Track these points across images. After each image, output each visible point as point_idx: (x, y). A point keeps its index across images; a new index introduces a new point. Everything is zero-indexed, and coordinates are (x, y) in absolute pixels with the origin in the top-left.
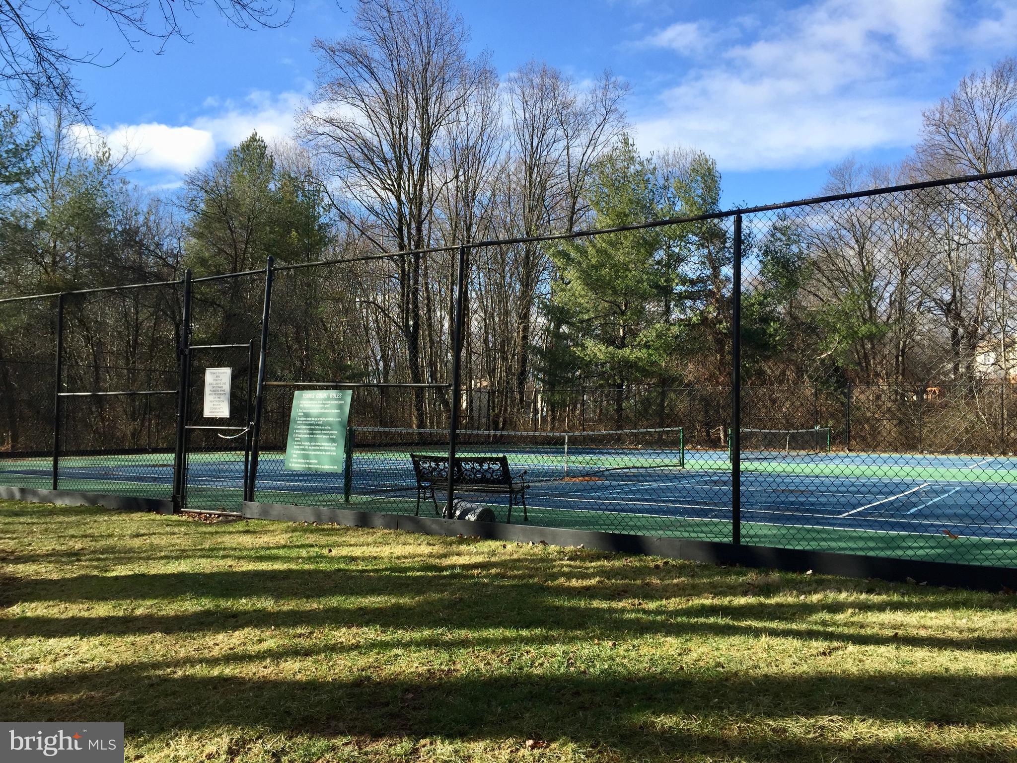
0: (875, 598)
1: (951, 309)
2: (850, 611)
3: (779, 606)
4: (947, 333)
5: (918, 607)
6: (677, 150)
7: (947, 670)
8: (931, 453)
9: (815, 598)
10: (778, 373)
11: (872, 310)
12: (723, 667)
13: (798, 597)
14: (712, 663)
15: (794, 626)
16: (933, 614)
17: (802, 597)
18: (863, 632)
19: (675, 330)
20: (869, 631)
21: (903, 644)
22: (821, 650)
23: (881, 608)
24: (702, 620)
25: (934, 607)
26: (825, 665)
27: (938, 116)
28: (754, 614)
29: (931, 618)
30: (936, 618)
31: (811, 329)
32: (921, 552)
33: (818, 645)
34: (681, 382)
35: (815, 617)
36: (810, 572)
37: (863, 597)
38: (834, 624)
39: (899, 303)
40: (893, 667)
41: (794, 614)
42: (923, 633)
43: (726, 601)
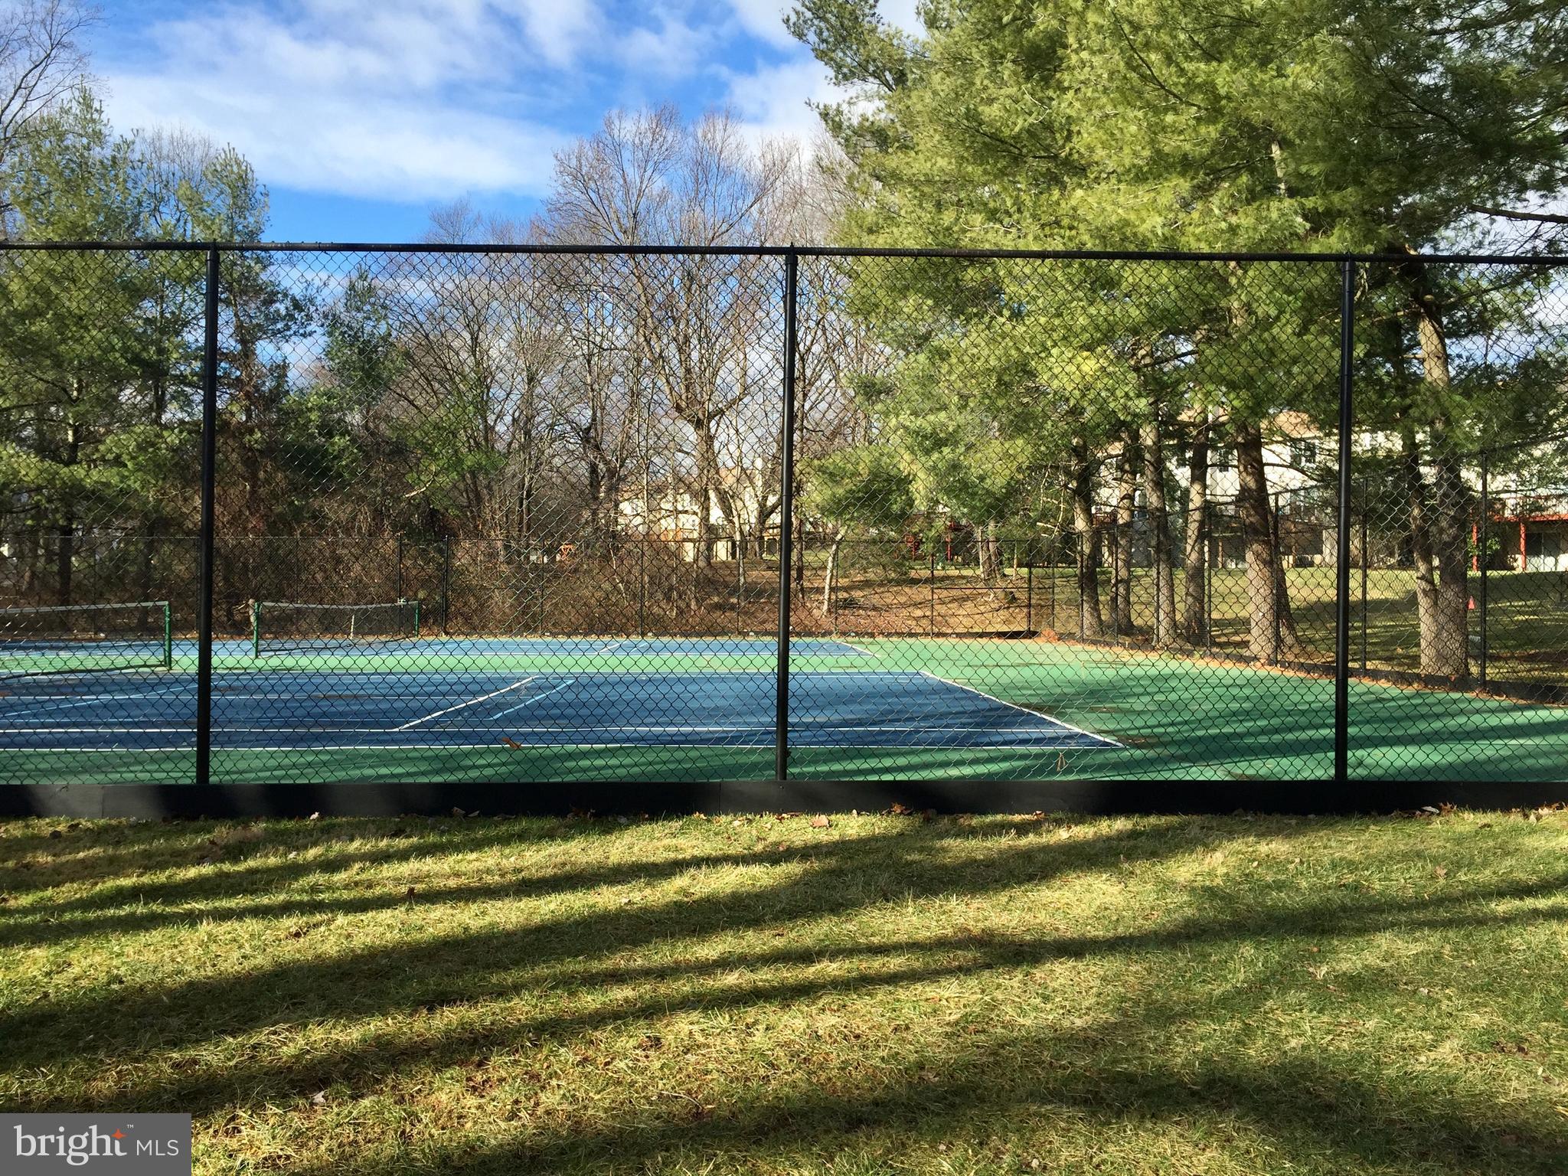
0: (402, 843)
1: (589, 437)
2: (357, 866)
3: (252, 872)
4: (583, 468)
5: (458, 848)
6: (177, 134)
7: (466, 929)
8: (554, 635)
9: (312, 853)
10: (343, 517)
11: (489, 429)
12: (121, 982)
13: (286, 855)
14: (103, 978)
15: (265, 900)
16: (474, 856)
17: (292, 856)
18: (369, 894)
19: (172, 438)
20: (378, 891)
21: (417, 903)
22: (293, 930)
23: (403, 856)
24: (111, 912)
25: (478, 845)
26: (291, 951)
27: (574, 163)
28: (205, 891)
29: (469, 862)
30: (477, 860)
31: (398, 451)
32: (488, 772)
33: (291, 923)
34: (180, 525)
35: (304, 882)
36: (315, 816)
37: (383, 843)
38: (330, 888)
39: (524, 424)
40: (392, 937)
41: (269, 883)
42: (452, 883)
43: (161, 878)
